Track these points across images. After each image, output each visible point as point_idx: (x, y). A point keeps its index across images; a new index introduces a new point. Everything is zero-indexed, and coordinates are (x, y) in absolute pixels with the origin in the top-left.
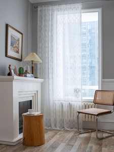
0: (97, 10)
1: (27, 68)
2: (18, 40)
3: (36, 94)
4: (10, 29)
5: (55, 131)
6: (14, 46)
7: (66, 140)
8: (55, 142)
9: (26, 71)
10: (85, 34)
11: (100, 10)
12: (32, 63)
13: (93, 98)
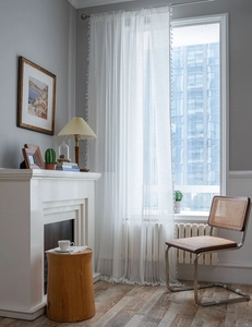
0: (218, 18)
1: (64, 150)
2: (46, 90)
3: (84, 205)
4: (27, 68)
5: (124, 287)
6: (37, 102)
7: (146, 308)
8: (121, 312)
9: (62, 157)
10: (201, 68)
11: (223, 18)
12: (77, 141)
13: (208, 214)
